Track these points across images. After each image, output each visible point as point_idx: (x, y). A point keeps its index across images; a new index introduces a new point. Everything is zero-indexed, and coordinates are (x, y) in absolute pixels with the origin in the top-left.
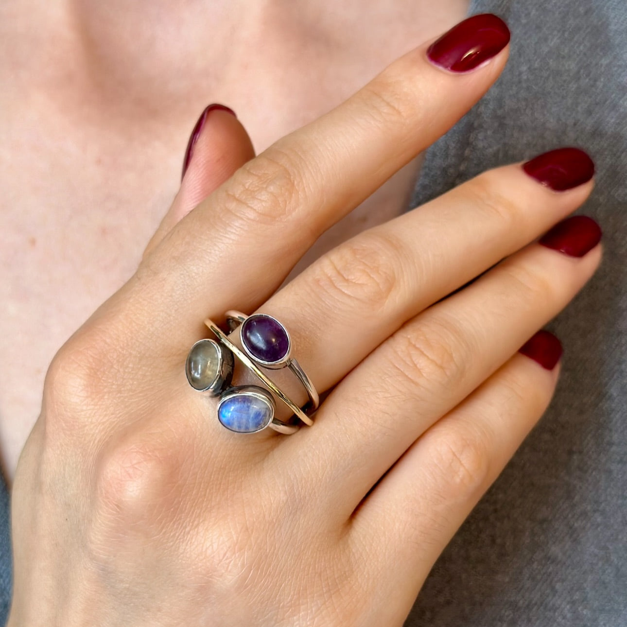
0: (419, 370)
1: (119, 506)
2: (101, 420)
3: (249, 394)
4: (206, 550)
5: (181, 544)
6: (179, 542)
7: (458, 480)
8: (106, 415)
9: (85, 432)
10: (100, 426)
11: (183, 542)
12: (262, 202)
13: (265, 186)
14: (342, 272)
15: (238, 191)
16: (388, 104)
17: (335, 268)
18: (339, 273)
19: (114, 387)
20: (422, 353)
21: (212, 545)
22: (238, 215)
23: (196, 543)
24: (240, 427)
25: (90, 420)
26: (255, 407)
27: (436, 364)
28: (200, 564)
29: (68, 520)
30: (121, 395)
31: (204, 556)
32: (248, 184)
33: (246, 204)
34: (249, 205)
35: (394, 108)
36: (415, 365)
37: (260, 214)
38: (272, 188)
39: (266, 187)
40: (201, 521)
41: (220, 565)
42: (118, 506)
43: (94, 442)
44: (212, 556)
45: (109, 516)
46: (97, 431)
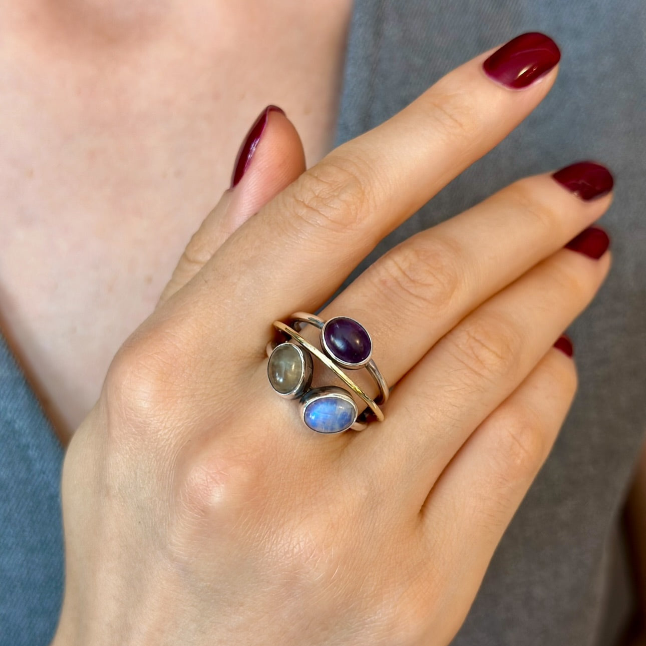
0: (481, 362)
1: (205, 511)
2: (177, 424)
3: (331, 395)
4: (293, 550)
5: (267, 543)
6: (265, 542)
7: (519, 462)
8: (180, 420)
9: (159, 436)
10: (175, 430)
11: (269, 541)
12: (336, 210)
13: (336, 194)
14: (408, 273)
15: (307, 197)
16: (451, 116)
17: (400, 269)
18: (404, 273)
19: (186, 391)
20: (483, 345)
21: (299, 544)
22: (310, 222)
23: (282, 542)
24: (326, 428)
25: (163, 425)
26: (341, 408)
27: (497, 356)
28: (286, 562)
29: (142, 522)
30: (195, 399)
31: (290, 555)
32: (318, 191)
33: (318, 211)
34: (321, 212)
35: (456, 121)
36: (477, 357)
37: (332, 221)
38: (344, 197)
39: (338, 196)
40: (286, 520)
41: (307, 562)
42: (203, 511)
43: (169, 447)
44: (300, 554)
45: (192, 520)
46: (172, 436)
